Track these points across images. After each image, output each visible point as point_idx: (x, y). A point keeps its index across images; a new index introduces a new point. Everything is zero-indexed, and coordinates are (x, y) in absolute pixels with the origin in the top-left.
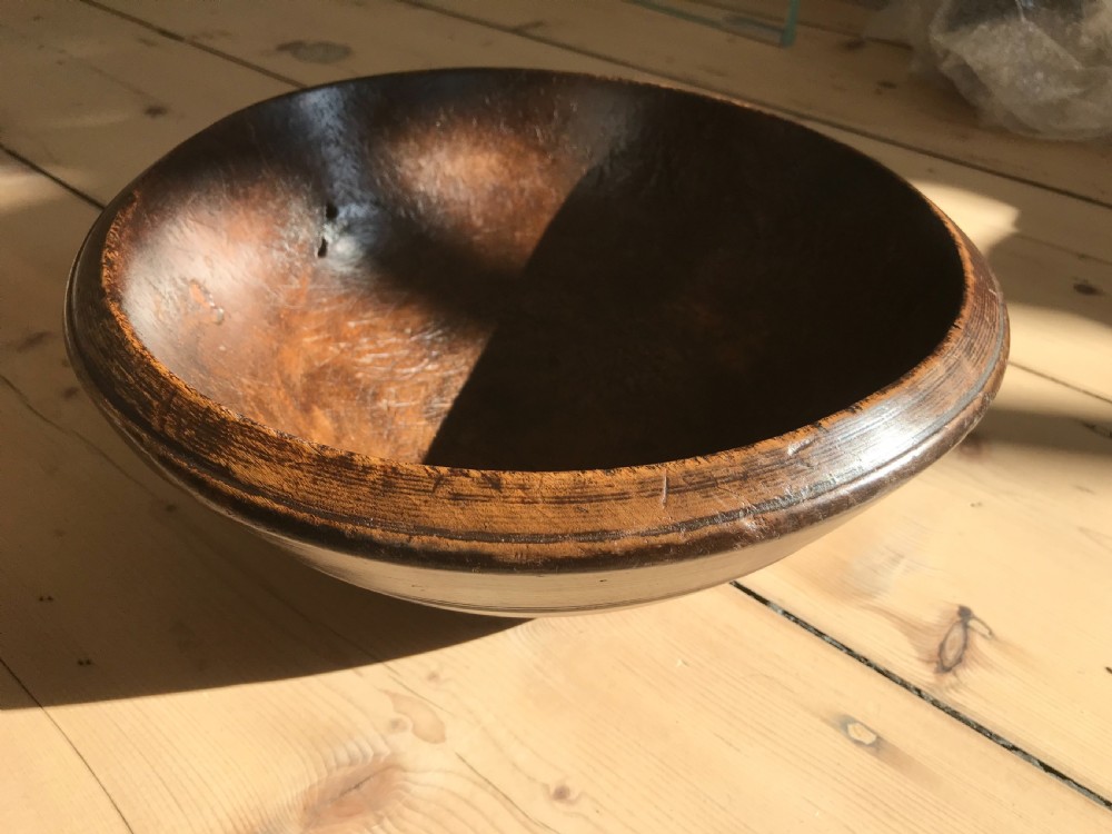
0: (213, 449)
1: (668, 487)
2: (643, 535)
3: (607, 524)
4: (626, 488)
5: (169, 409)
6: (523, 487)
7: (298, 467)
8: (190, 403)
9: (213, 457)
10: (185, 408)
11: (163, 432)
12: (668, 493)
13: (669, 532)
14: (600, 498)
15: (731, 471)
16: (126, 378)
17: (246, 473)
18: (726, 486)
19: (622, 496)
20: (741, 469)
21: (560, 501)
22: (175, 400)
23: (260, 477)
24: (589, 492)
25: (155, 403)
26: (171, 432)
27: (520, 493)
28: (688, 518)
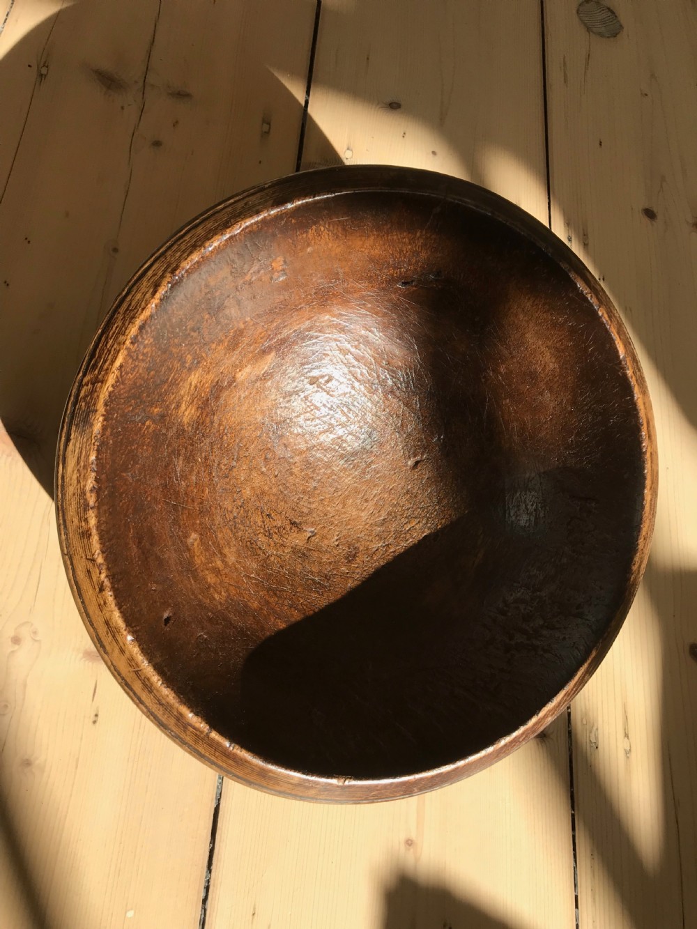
0: (77, 425)
1: (137, 671)
2: (112, 664)
3: (108, 648)
4: (127, 652)
5: (93, 384)
6: (105, 603)
7: (79, 482)
8: (98, 397)
9: (74, 428)
10: (96, 395)
11: (83, 387)
12: (135, 672)
13: (119, 675)
14: (117, 642)
15: (161, 698)
16: (111, 339)
17: (70, 453)
18: (152, 697)
19: (122, 651)
20: (164, 702)
21: (107, 623)
22: (100, 384)
23: (69, 462)
24: (117, 635)
25: (96, 372)
26: (82, 394)
27: (102, 603)
28: (130, 683)
